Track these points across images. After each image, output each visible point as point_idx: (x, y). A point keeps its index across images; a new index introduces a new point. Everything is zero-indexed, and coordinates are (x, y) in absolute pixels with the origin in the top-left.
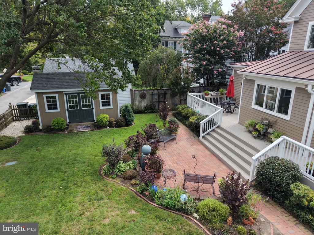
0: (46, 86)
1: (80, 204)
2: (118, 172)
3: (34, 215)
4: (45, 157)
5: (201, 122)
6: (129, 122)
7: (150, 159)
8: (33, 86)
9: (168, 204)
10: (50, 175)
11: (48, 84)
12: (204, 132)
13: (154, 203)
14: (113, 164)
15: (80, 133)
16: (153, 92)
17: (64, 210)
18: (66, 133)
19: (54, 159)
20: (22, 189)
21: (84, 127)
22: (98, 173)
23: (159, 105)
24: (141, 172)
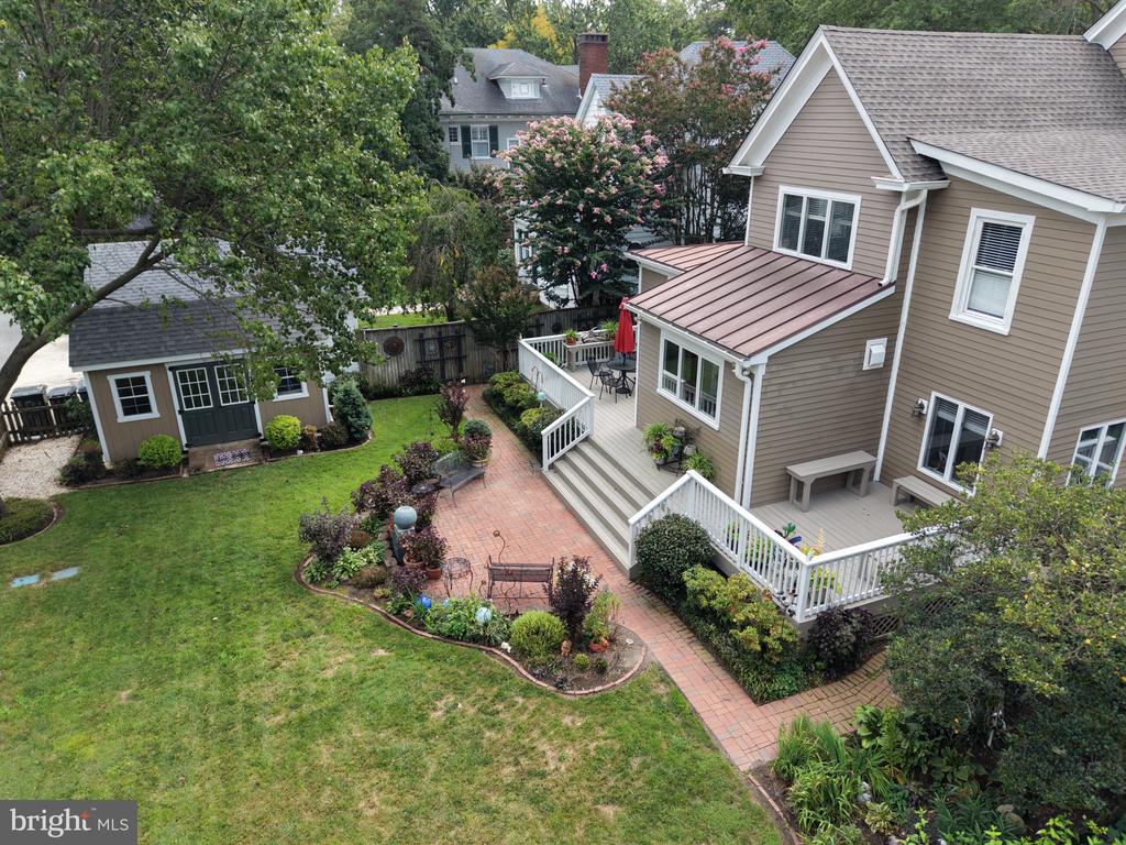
0: (112, 350)
1: (266, 647)
2: (342, 573)
3: (173, 678)
4: (149, 550)
5: (543, 432)
6: (358, 431)
7: (413, 540)
8: (75, 353)
9: (451, 630)
10: (179, 593)
11: (119, 344)
12: (553, 455)
13: (424, 631)
14: (328, 557)
15: (225, 474)
16: (421, 335)
17: (236, 663)
18: (185, 475)
19: (174, 553)
20: (125, 630)
21: (234, 457)
22: (294, 579)
23: (443, 370)
24: (396, 569)
